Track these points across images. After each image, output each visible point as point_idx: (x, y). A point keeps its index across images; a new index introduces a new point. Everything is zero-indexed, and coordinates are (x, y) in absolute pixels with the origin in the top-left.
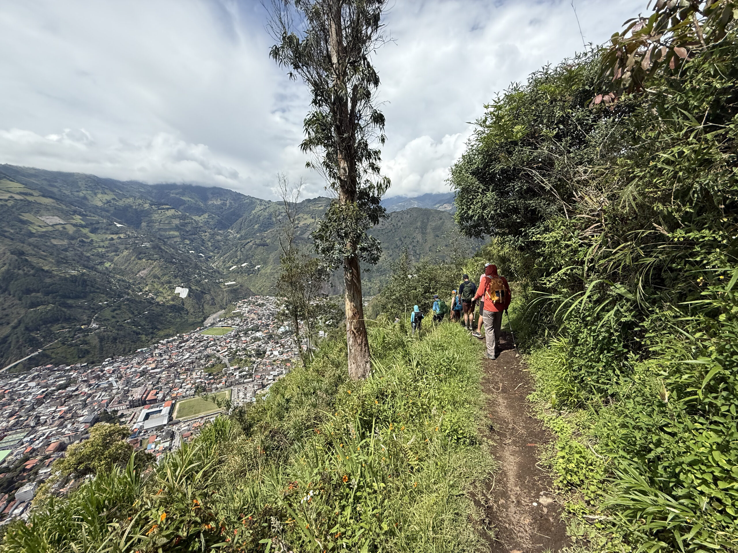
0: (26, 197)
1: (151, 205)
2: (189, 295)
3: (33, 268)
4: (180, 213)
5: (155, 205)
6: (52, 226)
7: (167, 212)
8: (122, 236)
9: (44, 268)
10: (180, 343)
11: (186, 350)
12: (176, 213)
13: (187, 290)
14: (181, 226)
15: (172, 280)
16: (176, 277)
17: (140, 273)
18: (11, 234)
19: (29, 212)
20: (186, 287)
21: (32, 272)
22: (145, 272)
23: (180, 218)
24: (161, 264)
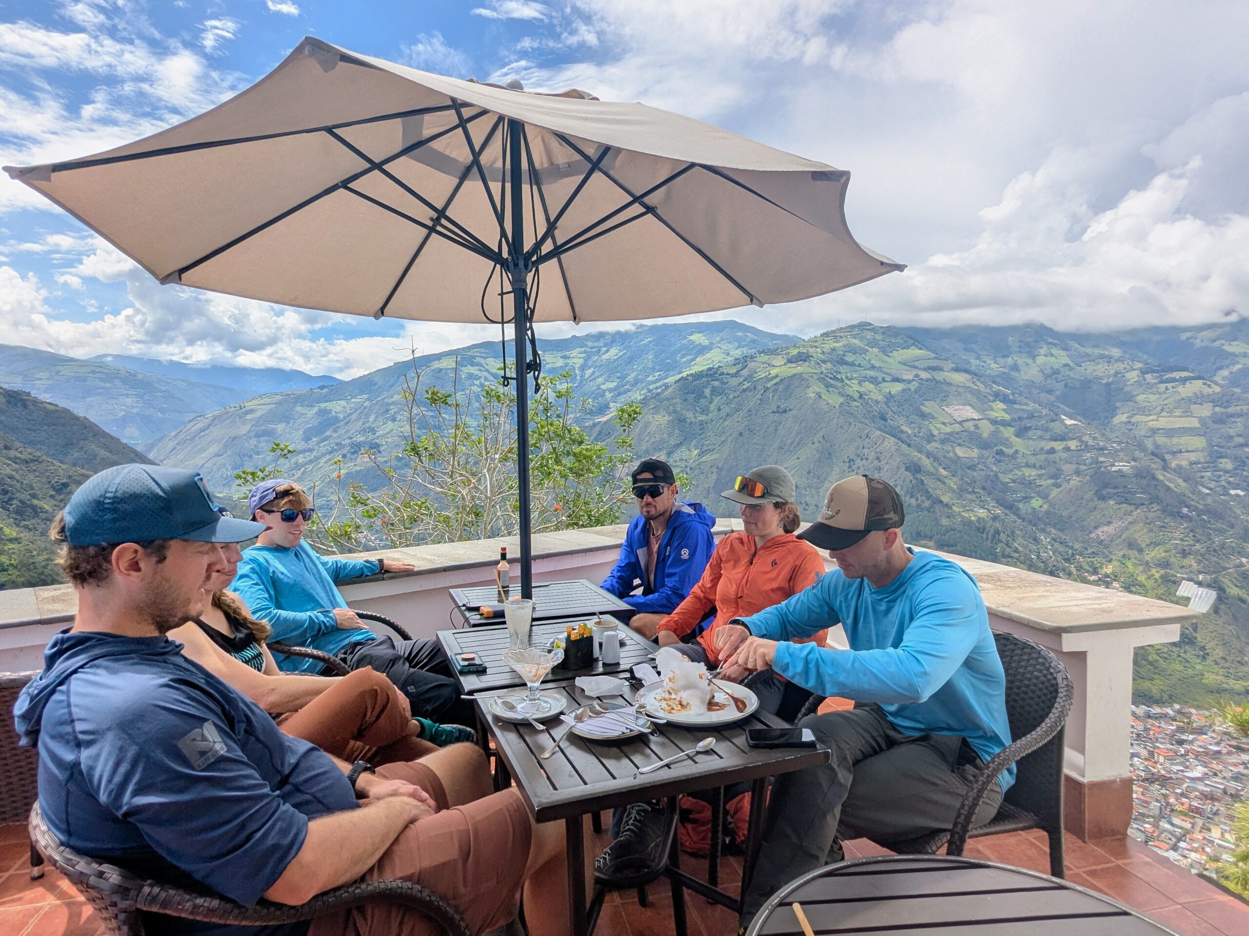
0: (934, 373)
1: (1144, 372)
2: (1216, 609)
3: (929, 497)
4: (1217, 389)
5: (1153, 371)
6: (961, 423)
7: (1180, 389)
8: (1073, 444)
9: (943, 499)
10: (1181, 730)
11: (1197, 755)
12: (1207, 391)
13: (1212, 595)
14: (1215, 422)
15: (1173, 560)
16: (1184, 554)
17: (1099, 531)
18: (909, 436)
19: (934, 399)
20: (1209, 586)
21: (927, 504)
22: (1109, 529)
23: (1215, 401)
24: (1151, 515)
